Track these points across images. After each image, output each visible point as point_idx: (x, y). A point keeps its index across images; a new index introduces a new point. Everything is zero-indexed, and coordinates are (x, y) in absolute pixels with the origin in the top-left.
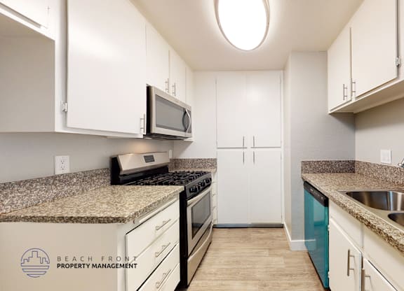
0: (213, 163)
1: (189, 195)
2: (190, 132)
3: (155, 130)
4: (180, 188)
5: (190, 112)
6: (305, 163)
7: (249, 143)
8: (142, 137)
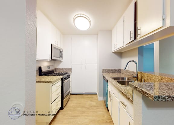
0: (70, 69)
1: (64, 79)
2: (62, 58)
3: (53, 58)
4: (61, 77)
5: (62, 51)
6: (103, 70)
7: (84, 62)
8: (49, 60)
